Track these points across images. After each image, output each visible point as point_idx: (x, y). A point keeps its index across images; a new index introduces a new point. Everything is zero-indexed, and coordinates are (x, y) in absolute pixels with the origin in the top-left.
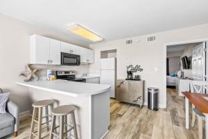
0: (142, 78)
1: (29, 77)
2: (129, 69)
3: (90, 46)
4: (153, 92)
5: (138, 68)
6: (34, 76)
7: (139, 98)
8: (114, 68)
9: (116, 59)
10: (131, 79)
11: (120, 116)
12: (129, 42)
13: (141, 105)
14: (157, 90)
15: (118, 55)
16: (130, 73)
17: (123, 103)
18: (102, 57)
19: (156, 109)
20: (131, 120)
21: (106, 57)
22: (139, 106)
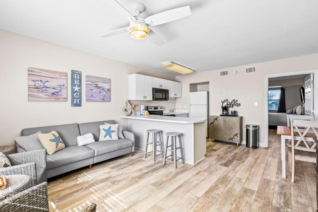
0: (240, 114)
1: (129, 112)
2: (225, 104)
3: (177, 77)
4: (251, 129)
5: (235, 103)
6: (133, 111)
7: (236, 135)
8: (206, 103)
9: (208, 93)
10: (227, 115)
11: (215, 150)
12: (224, 73)
13: (238, 143)
14: (256, 126)
15: (211, 87)
16: (225, 109)
17: (217, 141)
18: (191, 91)
19: (255, 147)
20: (226, 153)
21: (196, 91)
22: (235, 144)
